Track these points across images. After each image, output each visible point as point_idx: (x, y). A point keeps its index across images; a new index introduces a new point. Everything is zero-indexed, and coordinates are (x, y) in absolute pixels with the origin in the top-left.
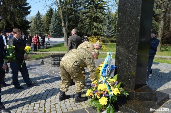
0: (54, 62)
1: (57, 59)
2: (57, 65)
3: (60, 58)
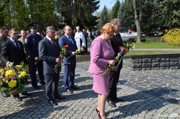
0: (135, 64)
1: (138, 60)
2: (138, 69)
3: (142, 60)
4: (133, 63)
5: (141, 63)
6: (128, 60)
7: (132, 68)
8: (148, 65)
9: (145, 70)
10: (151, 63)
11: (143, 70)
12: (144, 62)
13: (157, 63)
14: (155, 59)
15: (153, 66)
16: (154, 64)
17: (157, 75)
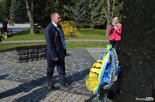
0: (21, 56)
1: (24, 52)
2: (25, 61)
3: (28, 51)
4: (19, 55)
5: (27, 54)
6: (13, 52)
7: (18, 60)
8: (35, 56)
9: (32, 61)
10: (38, 54)
11: (30, 62)
12: (31, 53)
13: (43, 53)
14: (41, 50)
15: (39, 56)
16: (40, 54)
17: (42, 65)
